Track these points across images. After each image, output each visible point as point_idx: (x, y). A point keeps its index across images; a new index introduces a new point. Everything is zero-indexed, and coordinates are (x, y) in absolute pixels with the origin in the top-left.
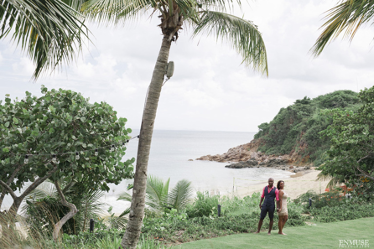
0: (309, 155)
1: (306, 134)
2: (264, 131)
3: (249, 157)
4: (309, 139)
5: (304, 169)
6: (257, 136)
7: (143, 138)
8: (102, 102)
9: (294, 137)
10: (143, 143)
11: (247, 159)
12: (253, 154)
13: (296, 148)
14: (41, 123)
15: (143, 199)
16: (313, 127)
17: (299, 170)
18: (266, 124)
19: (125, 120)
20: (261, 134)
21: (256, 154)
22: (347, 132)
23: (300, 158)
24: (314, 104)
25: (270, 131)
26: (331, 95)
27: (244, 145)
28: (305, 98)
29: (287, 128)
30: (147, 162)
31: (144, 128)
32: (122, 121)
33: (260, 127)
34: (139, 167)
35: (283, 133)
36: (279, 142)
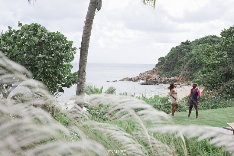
0: (190, 76)
1: (187, 63)
2: (161, 63)
3: (152, 78)
4: (190, 66)
5: (187, 85)
6: (157, 65)
7: (83, 49)
8: (57, 32)
9: (180, 66)
10: (83, 52)
11: (151, 79)
12: (155, 76)
13: (182, 72)
14: (19, 45)
15: (84, 88)
16: (192, 59)
17: (183, 86)
18: (163, 58)
19: (72, 42)
20: (160, 64)
21: (156, 76)
22: (213, 57)
23: (184, 78)
24: (192, 44)
25: (166, 62)
26: (203, 38)
27: (149, 71)
28: (187, 41)
29: (176, 60)
30: (86, 64)
31: (84, 42)
32: (70, 43)
33: (159, 59)
34: (81, 68)
35: (173, 63)
36: (171, 69)
